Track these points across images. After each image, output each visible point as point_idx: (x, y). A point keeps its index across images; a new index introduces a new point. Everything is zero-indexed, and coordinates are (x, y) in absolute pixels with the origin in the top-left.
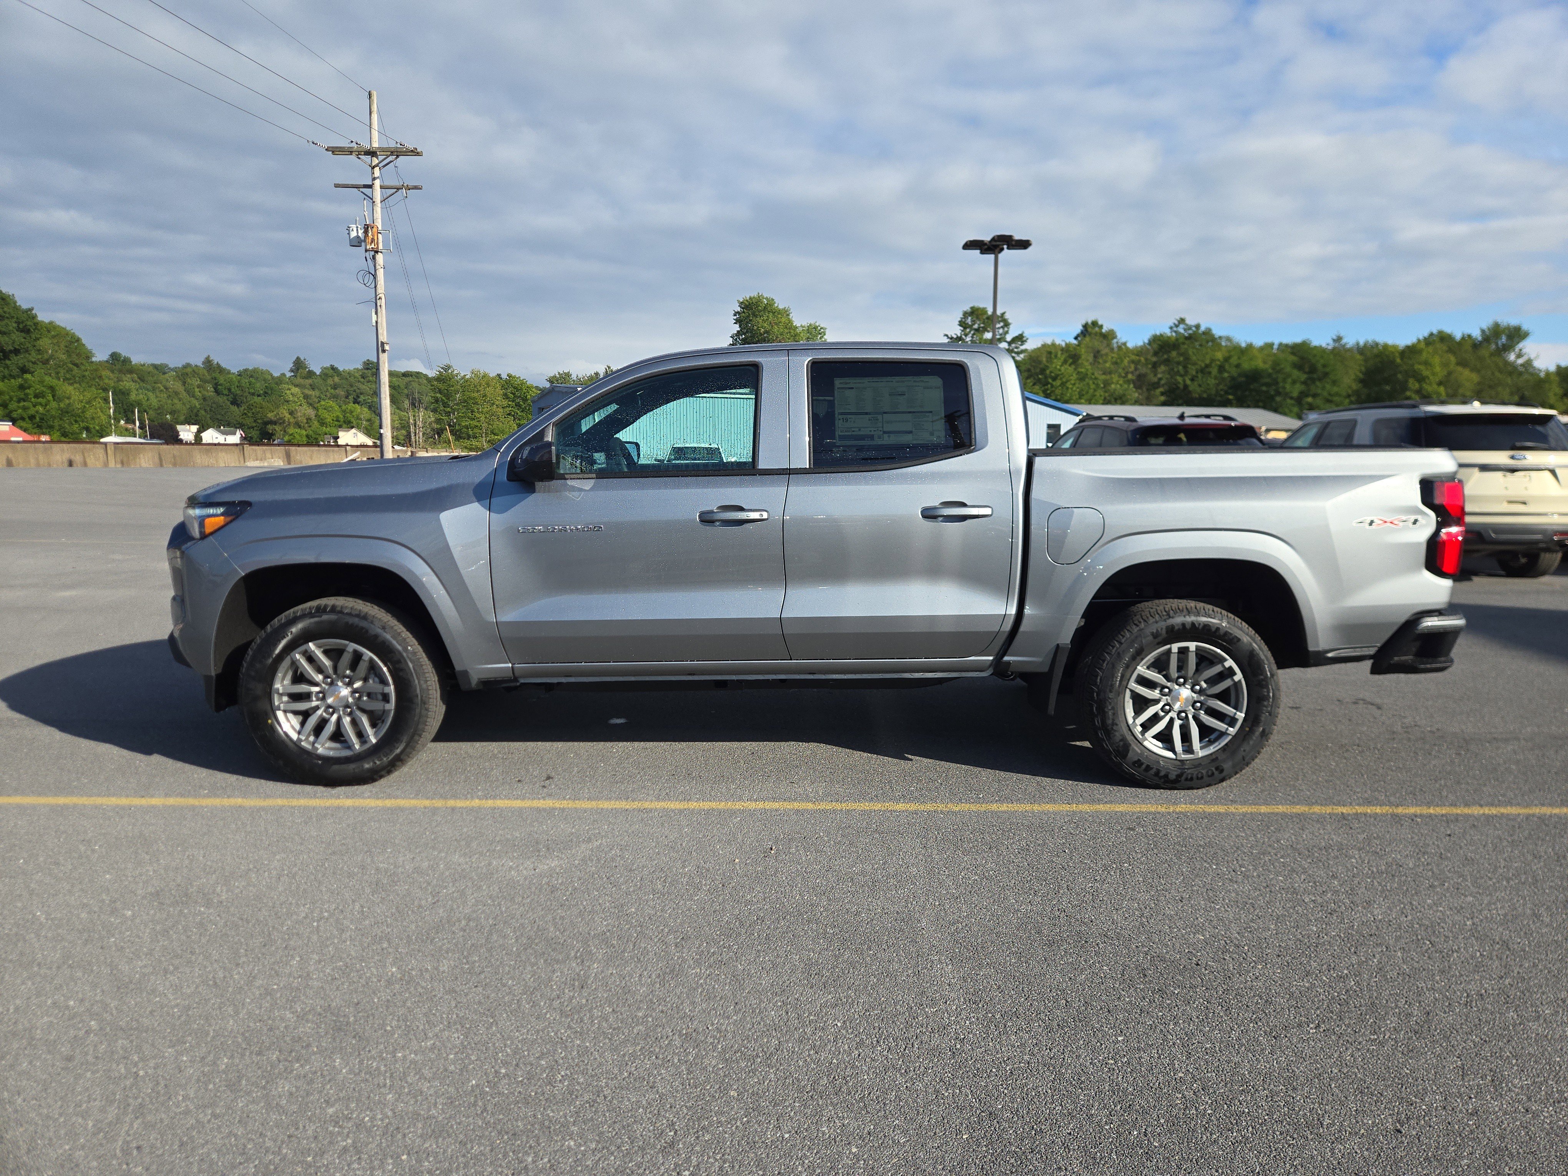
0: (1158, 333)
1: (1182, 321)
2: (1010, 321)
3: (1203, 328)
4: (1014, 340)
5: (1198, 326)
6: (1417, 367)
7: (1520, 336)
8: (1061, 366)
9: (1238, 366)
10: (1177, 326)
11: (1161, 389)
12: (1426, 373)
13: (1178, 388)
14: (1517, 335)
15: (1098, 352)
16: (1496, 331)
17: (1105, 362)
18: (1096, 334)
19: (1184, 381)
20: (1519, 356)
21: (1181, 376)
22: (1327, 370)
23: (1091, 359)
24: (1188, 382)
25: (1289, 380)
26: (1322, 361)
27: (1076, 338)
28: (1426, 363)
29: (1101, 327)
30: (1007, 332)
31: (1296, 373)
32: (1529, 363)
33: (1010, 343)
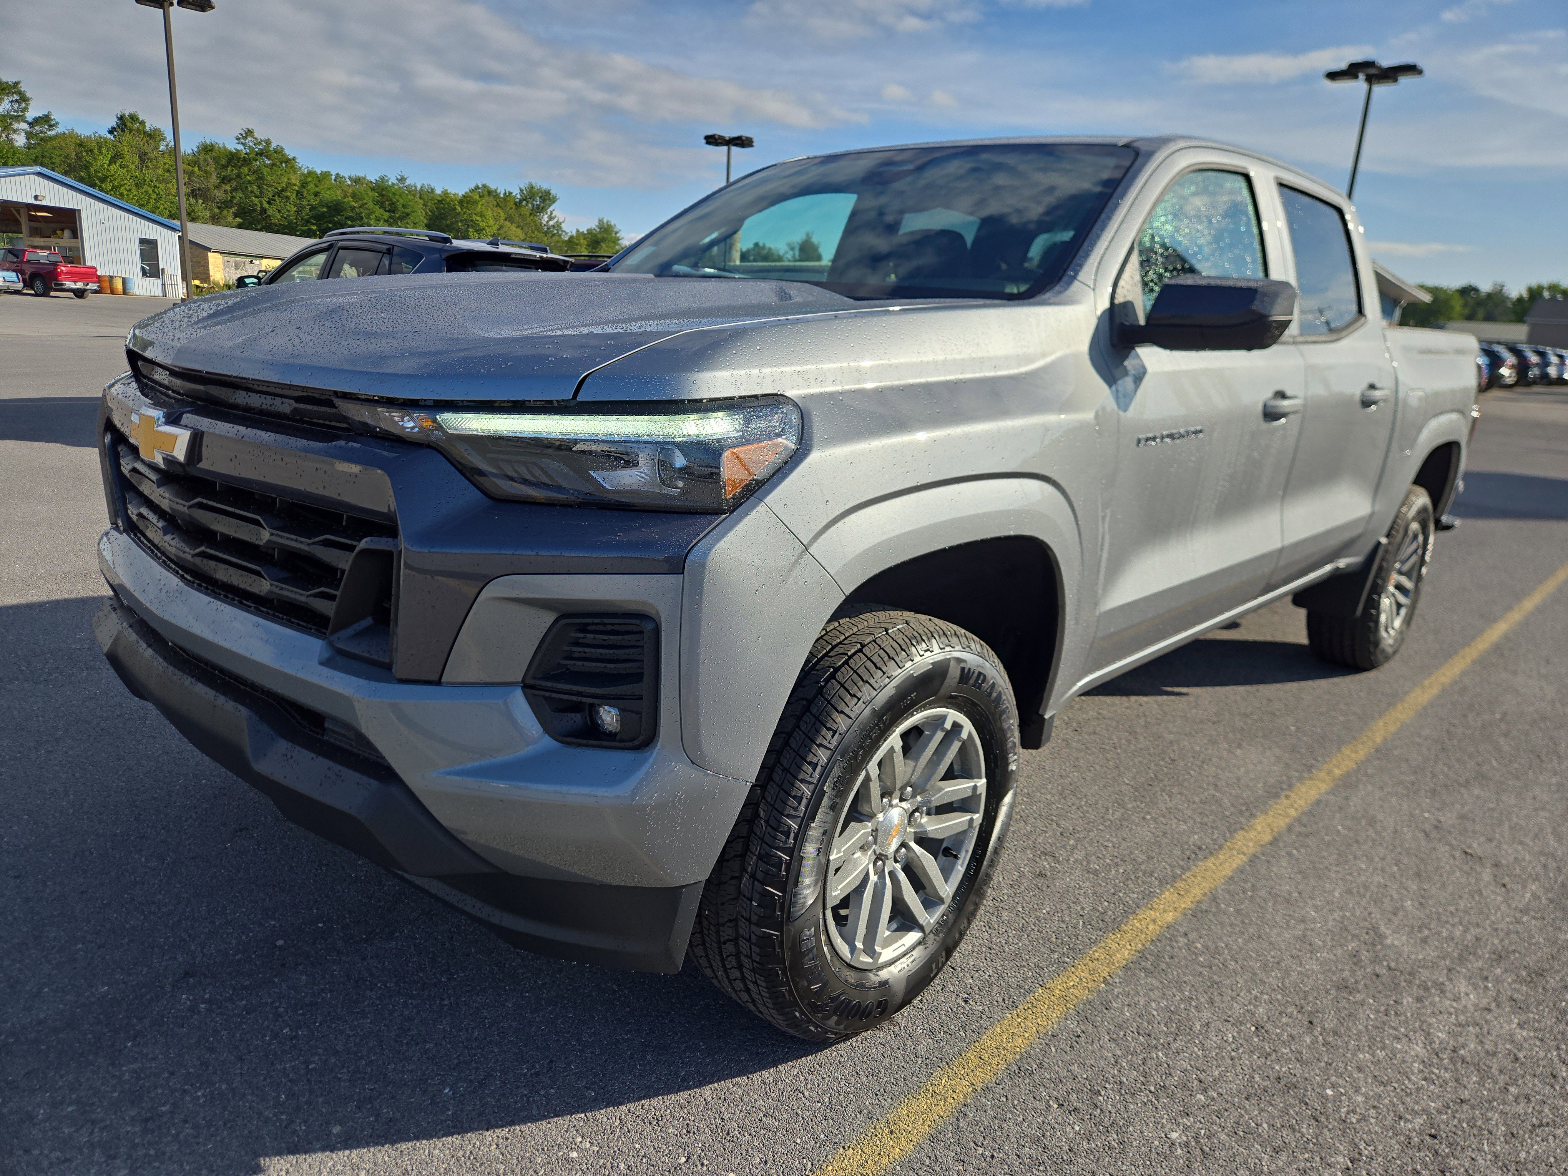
0: (208, 142)
1: (249, 133)
2: (28, 95)
3: (273, 145)
4: (37, 121)
5: (268, 142)
6: (474, 217)
7: (549, 199)
8: (109, 165)
9: (316, 194)
10: (245, 138)
11: (233, 210)
12: (482, 224)
13: (254, 210)
14: (547, 198)
15: (145, 154)
16: (530, 193)
17: (156, 167)
18: (138, 130)
19: (261, 204)
20: (551, 218)
21: (256, 197)
22: (408, 210)
23: (136, 160)
24: (266, 205)
25: (373, 216)
26: (401, 201)
27: (110, 132)
28: (482, 215)
29: (143, 123)
30: (25, 109)
31: (379, 211)
32: (558, 225)
33: (31, 124)
